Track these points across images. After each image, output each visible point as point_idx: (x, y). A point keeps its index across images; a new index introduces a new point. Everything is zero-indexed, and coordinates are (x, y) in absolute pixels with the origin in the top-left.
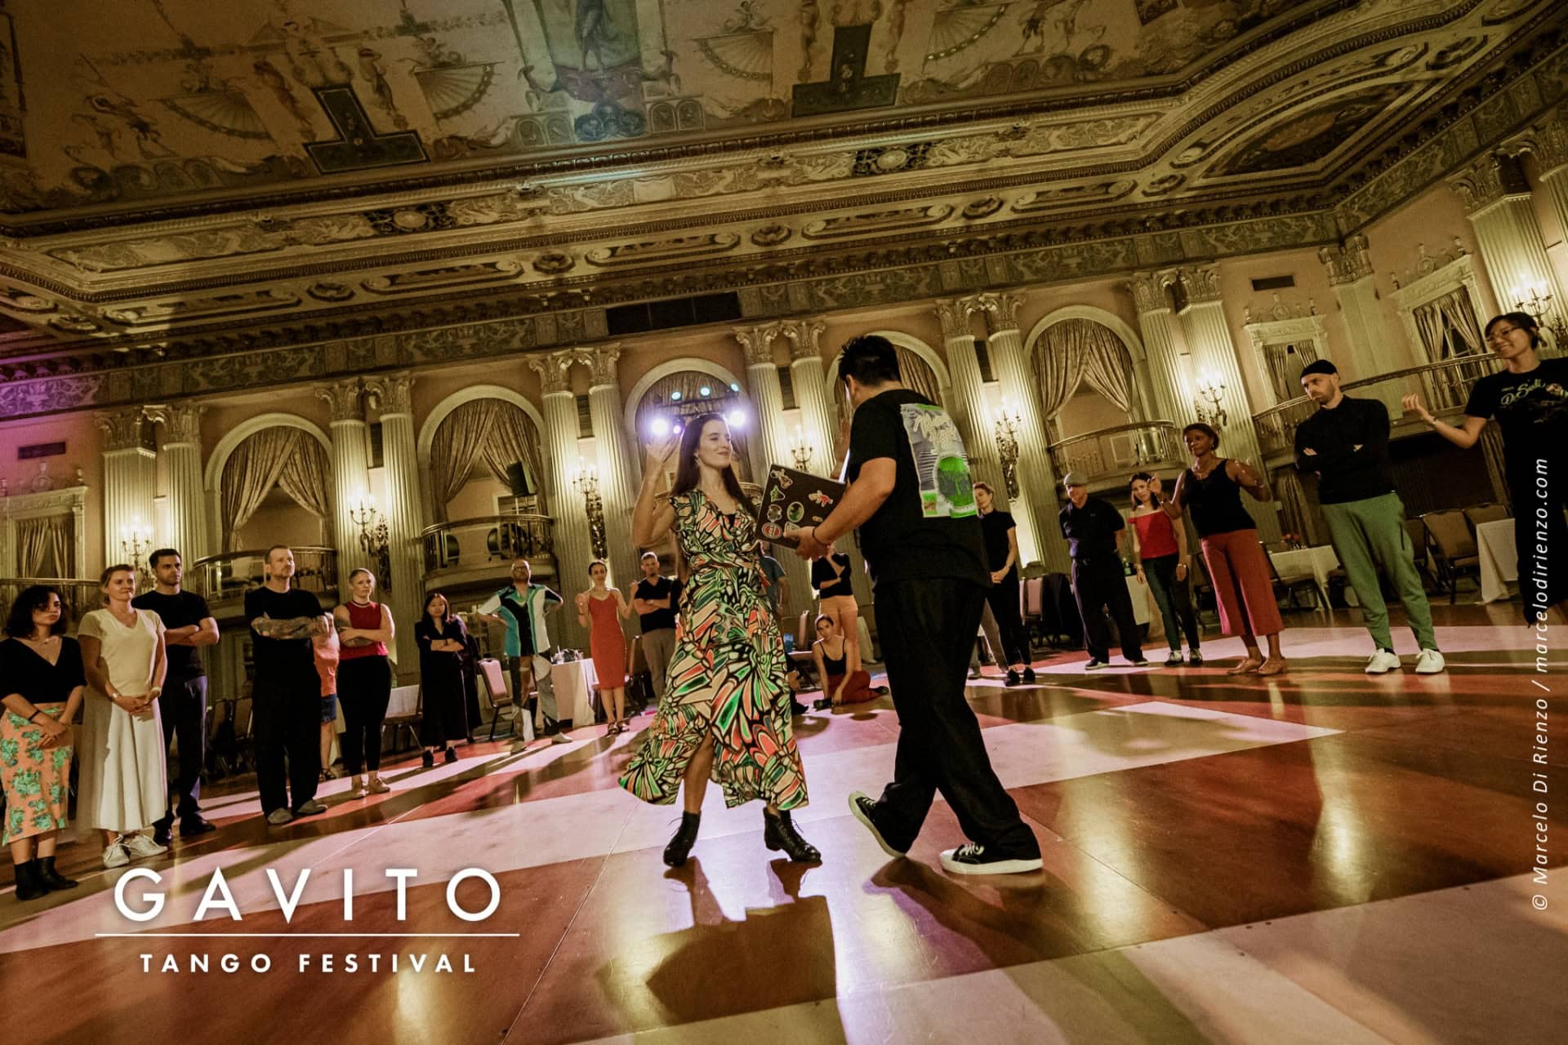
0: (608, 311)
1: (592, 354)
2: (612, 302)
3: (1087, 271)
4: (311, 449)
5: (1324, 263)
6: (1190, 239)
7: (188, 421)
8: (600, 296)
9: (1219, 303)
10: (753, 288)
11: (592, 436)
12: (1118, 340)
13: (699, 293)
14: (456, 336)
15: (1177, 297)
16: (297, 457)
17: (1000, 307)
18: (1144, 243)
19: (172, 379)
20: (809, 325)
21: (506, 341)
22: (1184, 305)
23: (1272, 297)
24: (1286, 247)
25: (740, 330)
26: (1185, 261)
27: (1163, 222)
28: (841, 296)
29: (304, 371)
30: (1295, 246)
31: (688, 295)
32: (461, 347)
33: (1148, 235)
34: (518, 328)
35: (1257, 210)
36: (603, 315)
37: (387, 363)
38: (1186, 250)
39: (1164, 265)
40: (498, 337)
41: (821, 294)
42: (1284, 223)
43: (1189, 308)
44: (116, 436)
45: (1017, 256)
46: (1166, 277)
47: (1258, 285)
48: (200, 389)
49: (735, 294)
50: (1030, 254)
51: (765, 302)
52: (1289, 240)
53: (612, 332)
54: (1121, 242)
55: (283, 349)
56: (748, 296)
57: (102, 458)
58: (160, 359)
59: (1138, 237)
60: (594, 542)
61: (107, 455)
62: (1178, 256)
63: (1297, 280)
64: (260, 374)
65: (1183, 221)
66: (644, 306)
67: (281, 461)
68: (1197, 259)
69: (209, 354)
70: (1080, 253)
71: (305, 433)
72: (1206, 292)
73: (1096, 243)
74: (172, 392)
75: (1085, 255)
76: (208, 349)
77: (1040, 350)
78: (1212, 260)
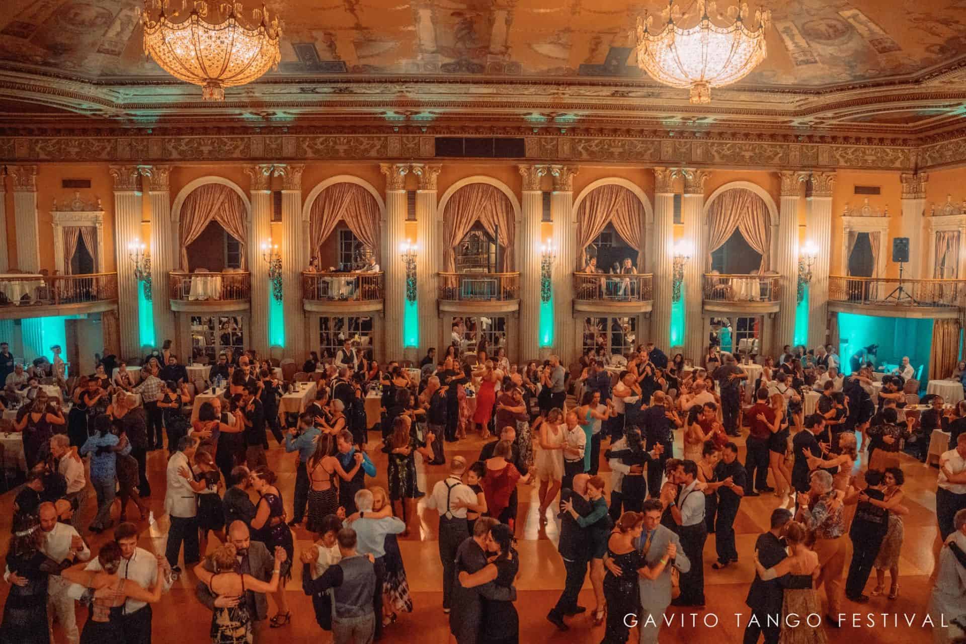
0: (437, 139)
1: (422, 168)
2: (440, 133)
3: (755, 162)
4: (236, 201)
5: (902, 182)
6: (824, 153)
7: (164, 177)
8: (433, 129)
9: (830, 199)
10: (536, 137)
11: (415, 220)
12: (766, 207)
13: (499, 136)
14: (335, 143)
15: (808, 189)
16: (226, 205)
17: (695, 177)
18: (795, 150)
19: (155, 148)
20: (569, 170)
21: (366, 150)
22: (810, 195)
23: (865, 199)
24: (882, 169)
25: (523, 168)
26: (816, 167)
27: (810, 138)
28: (593, 152)
29: (237, 154)
30: (888, 169)
31: (491, 136)
32: (337, 151)
33: (798, 145)
34: (376, 142)
35: (870, 141)
36: (433, 141)
37: (289, 155)
38: (820, 158)
39: (803, 168)
40: (362, 147)
41: (580, 148)
42: (885, 151)
43: (812, 198)
44: (121, 182)
45: (713, 144)
46: (802, 176)
47: (859, 190)
48: (173, 157)
49: (523, 140)
50: (721, 144)
51: (541, 148)
52: (885, 164)
53: (437, 155)
54: (781, 146)
55: (224, 137)
56: (531, 144)
57: (113, 196)
58: (148, 135)
59: (792, 145)
60: (408, 290)
61: (117, 194)
62: (814, 163)
63: (882, 191)
64: (210, 152)
65: (823, 139)
66: (461, 139)
67: (217, 207)
68: (825, 167)
69: (179, 135)
70: (754, 149)
71: (232, 190)
72: (826, 191)
73: (765, 144)
74: (156, 157)
75: (757, 151)
76: (179, 131)
77: (716, 206)
78: (834, 170)
